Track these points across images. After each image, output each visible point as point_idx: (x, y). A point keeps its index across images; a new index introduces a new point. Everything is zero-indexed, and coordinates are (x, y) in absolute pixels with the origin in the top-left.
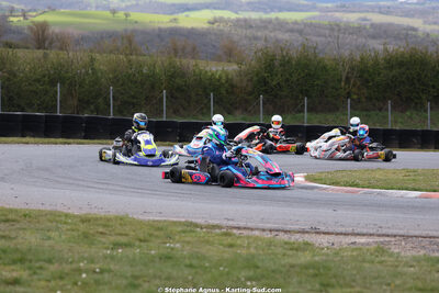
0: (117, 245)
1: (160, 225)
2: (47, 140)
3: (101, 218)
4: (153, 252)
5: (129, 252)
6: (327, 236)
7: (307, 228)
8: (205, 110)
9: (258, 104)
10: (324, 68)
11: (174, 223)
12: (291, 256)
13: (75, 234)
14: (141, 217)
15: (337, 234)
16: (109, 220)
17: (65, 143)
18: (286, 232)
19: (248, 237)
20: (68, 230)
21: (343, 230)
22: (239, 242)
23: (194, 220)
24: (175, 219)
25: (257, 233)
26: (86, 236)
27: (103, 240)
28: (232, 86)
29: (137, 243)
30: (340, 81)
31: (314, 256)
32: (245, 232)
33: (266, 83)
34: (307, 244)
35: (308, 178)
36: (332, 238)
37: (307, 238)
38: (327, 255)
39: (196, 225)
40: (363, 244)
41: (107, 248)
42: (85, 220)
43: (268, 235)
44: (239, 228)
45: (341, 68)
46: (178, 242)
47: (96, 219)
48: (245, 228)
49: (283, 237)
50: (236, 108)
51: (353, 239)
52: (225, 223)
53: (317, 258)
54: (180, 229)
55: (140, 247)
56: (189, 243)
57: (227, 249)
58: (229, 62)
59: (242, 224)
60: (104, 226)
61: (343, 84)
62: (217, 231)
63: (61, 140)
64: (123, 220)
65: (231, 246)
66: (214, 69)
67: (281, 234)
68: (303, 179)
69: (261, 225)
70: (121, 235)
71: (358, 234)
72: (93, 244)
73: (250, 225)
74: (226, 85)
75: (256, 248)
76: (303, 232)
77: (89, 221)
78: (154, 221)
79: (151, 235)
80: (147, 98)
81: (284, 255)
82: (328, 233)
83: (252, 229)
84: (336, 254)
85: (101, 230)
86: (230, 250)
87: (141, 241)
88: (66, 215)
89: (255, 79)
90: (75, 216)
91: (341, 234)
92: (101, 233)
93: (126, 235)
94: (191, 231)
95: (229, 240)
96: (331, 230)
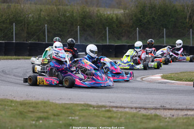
0: (40, 118)
1: (68, 106)
2: (6, 57)
3: (33, 103)
4: (61, 122)
5: (46, 122)
6: (170, 111)
7: (158, 106)
8: (103, 38)
9: (136, 33)
10: (176, 11)
11: (77, 105)
12: (145, 123)
13: (15, 112)
14: (57, 102)
15: (176, 109)
16: (37, 104)
17: (17, 59)
18: (145, 109)
19: (121, 112)
20: (11, 110)
21: (180, 107)
22: (115, 115)
23: (89, 103)
24: (78, 103)
25: (127, 110)
26: (21, 113)
27: (32, 115)
28: (120, 23)
29: (52, 117)
30: (186, 18)
31: (161, 122)
32: (120, 110)
33: (140, 21)
34: (156, 116)
35: (163, 77)
36: (173, 112)
37: (158, 112)
38: (169, 122)
39: (91, 106)
40: (191, 115)
41: (33, 120)
42: (22, 104)
43: (134, 111)
44: (117, 107)
45: (186, 10)
46: (77, 116)
47: (29, 103)
48: (120, 107)
49: (143, 112)
50: (123, 36)
51: (186, 112)
52: (108, 104)
53: (161, 124)
54: (80, 108)
55: (53, 119)
56: (84, 116)
57: (107, 120)
58: (119, 8)
59: (119, 105)
60: (34, 107)
61: (187, 20)
62: (104, 109)
63: (14, 57)
64: (45, 104)
65: (110, 118)
66: (109, 13)
67: (142, 110)
68: (160, 78)
69: (130, 105)
70: (43, 112)
71: (190, 109)
72: (25, 118)
73: (123, 105)
74: (117, 22)
75: (125, 118)
76: (156, 109)
77: (25, 104)
78: (65, 104)
79: (61, 112)
80: (68, 31)
81: (141, 122)
82: (171, 109)
83: (125, 108)
84: (174, 121)
85: (31, 109)
86: (109, 120)
87: (54, 115)
88: (12, 101)
89: (134, 18)
90: (17, 102)
91: (179, 109)
92: (32, 112)
93: (47, 112)
94: (87, 109)
95: (109, 114)
96: (173, 107)
